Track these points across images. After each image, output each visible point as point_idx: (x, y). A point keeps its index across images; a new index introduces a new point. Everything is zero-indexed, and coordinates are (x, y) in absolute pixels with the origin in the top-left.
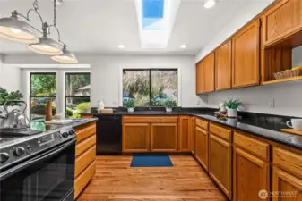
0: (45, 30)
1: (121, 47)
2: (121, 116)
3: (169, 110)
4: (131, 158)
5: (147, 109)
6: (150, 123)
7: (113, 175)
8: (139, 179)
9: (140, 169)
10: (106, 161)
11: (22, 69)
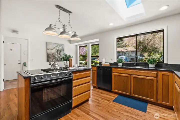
0: (64, 28)
1: (111, 25)
2: (111, 68)
3: (152, 66)
4: (116, 96)
5: (132, 64)
6: (131, 75)
7: (100, 102)
8: (114, 111)
9: (118, 105)
10: (102, 93)
11: (76, 45)
